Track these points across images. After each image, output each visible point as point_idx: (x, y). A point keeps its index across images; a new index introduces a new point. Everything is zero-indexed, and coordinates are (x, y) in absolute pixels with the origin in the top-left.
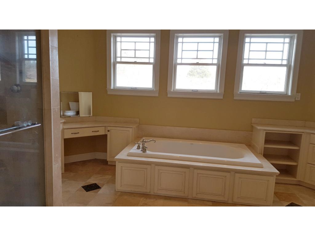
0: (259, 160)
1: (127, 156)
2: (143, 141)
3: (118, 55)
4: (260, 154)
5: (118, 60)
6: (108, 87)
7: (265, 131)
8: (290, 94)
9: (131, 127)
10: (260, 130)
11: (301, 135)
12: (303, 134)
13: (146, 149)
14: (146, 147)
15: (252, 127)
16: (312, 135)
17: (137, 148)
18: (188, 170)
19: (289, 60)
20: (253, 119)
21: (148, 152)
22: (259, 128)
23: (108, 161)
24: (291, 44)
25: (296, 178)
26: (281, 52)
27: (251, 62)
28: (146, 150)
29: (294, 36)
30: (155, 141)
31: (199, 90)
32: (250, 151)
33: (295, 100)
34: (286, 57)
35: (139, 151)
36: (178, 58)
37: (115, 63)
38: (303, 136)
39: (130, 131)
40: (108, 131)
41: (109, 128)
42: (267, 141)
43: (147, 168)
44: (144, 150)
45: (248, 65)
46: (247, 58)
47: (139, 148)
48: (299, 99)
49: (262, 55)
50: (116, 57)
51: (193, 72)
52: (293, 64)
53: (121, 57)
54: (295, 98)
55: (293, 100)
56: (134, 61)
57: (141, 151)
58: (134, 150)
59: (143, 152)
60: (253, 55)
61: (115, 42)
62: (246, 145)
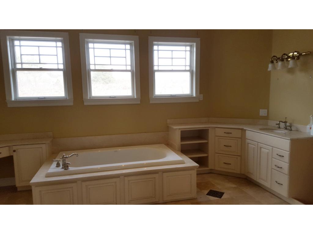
0: (181, 157)
1: (46, 177)
2: (63, 157)
3: (18, 60)
4: (178, 151)
5: (19, 66)
6: (7, 99)
7: (180, 130)
8: (194, 95)
9: (44, 142)
10: (176, 129)
11: (208, 129)
12: (209, 128)
13: (68, 165)
14: (67, 163)
15: (168, 127)
16: (216, 128)
17: (56, 165)
18: (119, 179)
19: (191, 66)
20: (168, 120)
21: (71, 169)
22: (175, 127)
23: (17, 187)
24: (191, 52)
25: (208, 167)
26: (184, 59)
27: (160, 68)
28: (68, 167)
29: (193, 44)
30: (77, 154)
31: (116, 96)
32: (170, 150)
33: (199, 100)
34: (188, 63)
35: (60, 169)
36: (91, 64)
37: (15, 70)
38: (209, 130)
39: (44, 148)
40: (14, 151)
41: (15, 148)
42: (183, 139)
43: (72, 187)
44: (66, 166)
45: (158, 71)
46: (157, 65)
47: (58, 165)
48: (202, 100)
49: (169, 62)
50: (15, 63)
51: (97, 78)
52: (194, 69)
53: (22, 63)
54: (199, 99)
55: (198, 101)
56: (39, 68)
57: (62, 168)
58: (53, 168)
59: (66, 169)
60: (162, 62)
61: (13, 46)
62: (165, 145)
